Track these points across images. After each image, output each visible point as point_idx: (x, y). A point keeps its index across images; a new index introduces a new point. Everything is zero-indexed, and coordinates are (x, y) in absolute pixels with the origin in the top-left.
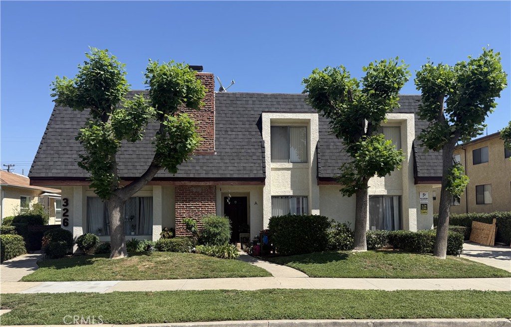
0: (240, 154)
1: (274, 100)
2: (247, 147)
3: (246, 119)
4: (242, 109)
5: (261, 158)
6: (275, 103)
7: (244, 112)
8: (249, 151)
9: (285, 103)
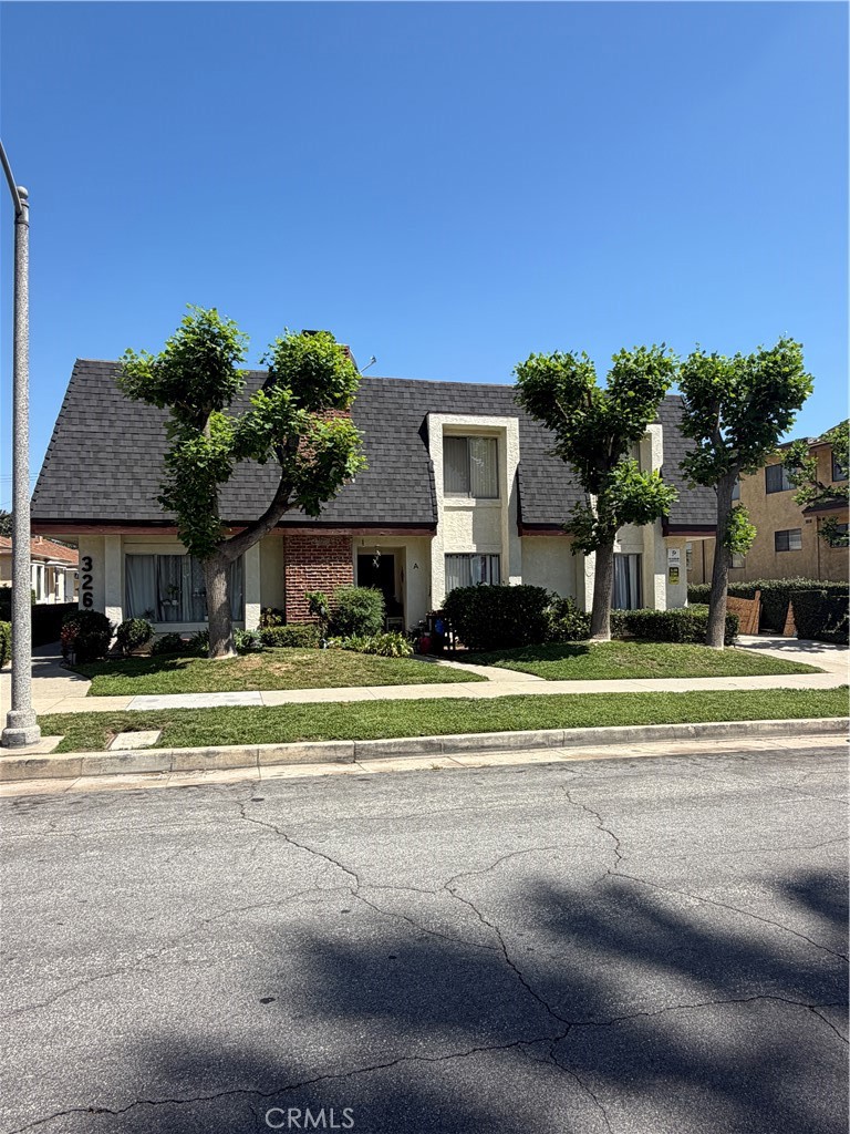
0: (394, 483)
1: (445, 392)
2: (404, 471)
3: (400, 424)
4: (393, 406)
5: (429, 489)
6: (447, 398)
7: (398, 412)
8: (409, 477)
9: (463, 399)
